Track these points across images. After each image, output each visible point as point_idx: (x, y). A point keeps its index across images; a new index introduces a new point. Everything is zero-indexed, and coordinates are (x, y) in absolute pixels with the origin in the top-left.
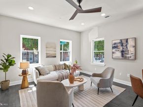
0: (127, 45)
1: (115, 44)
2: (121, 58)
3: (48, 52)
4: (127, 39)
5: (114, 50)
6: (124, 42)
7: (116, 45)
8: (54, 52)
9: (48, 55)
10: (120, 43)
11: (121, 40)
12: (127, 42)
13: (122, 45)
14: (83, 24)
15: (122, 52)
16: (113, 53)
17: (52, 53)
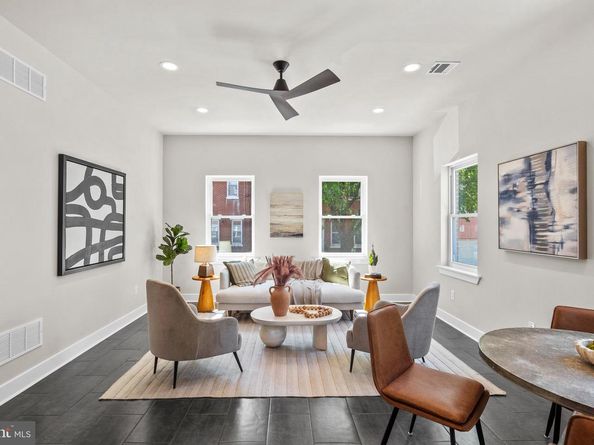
0: (546, 183)
1: (508, 178)
2: (527, 246)
3: (277, 220)
4: (549, 153)
5: (504, 211)
6: (538, 166)
7: (509, 186)
8: (295, 221)
9: (277, 229)
10: (523, 174)
11: (528, 159)
12: (548, 166)
13: (532, 186)
14: (378, 111)
15: (533, 216)
16: (502, 222)
17: (289, 222)
